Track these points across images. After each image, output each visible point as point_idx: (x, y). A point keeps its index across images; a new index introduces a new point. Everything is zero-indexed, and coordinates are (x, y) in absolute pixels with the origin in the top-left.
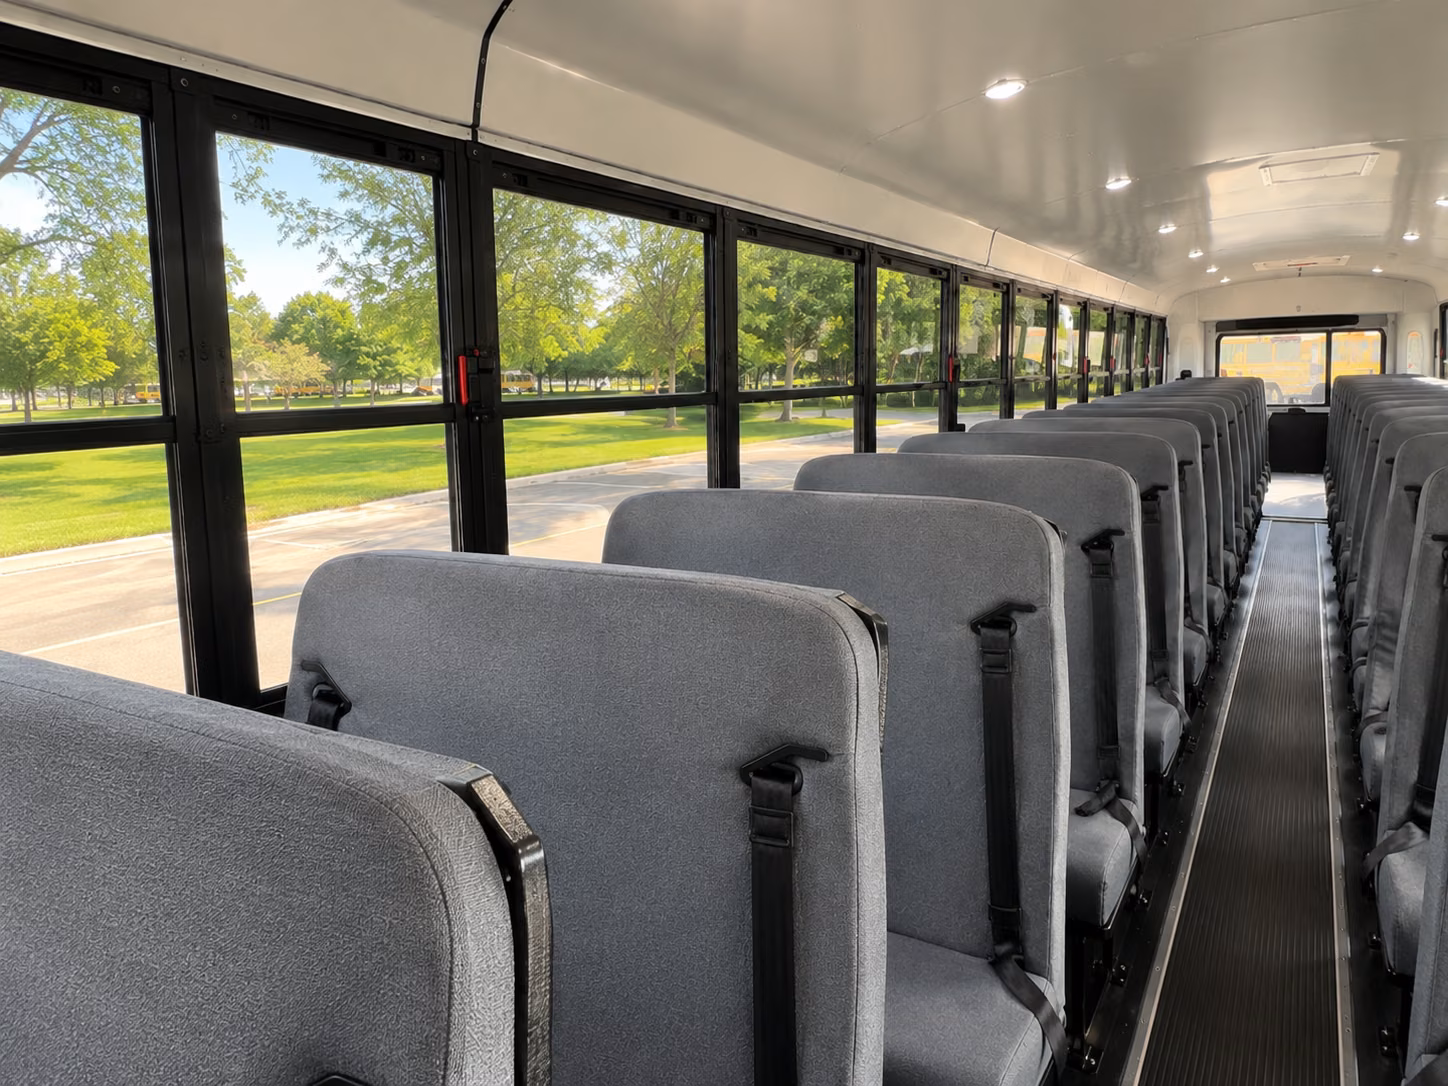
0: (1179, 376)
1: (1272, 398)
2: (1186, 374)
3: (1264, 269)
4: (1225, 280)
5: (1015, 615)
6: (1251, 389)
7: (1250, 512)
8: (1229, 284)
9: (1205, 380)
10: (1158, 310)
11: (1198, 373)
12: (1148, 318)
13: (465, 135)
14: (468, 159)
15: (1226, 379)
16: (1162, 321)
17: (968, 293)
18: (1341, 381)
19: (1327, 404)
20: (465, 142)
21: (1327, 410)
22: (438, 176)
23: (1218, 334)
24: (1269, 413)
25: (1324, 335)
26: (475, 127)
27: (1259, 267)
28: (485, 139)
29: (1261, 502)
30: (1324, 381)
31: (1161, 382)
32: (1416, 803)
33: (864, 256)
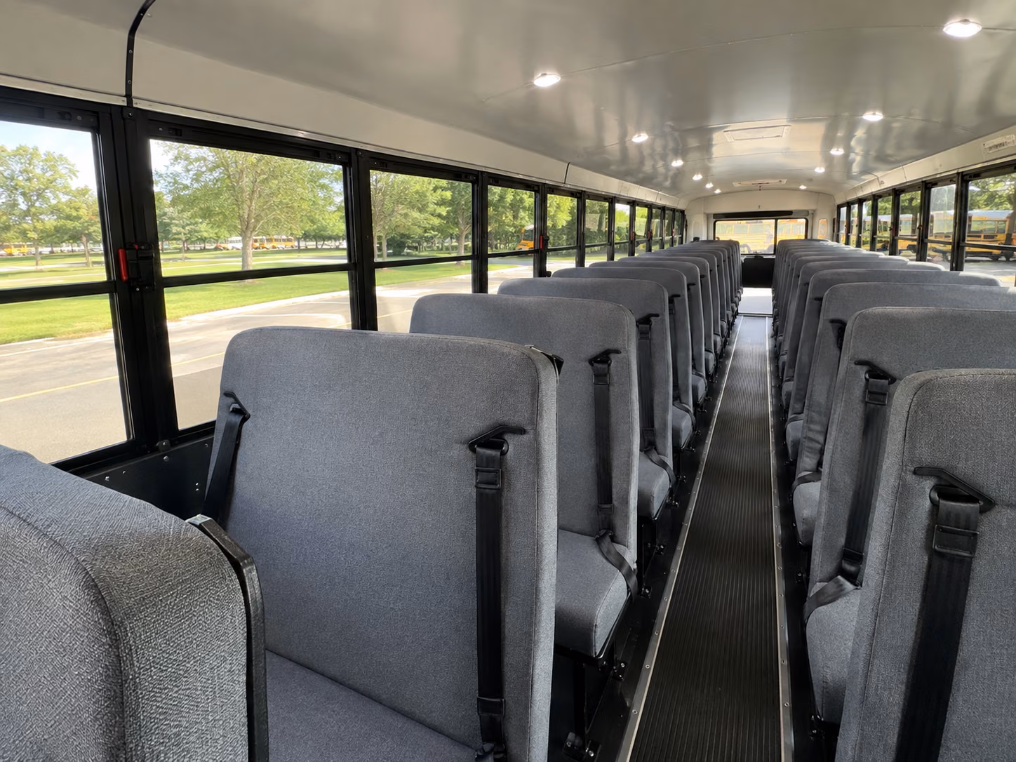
0: (692, 240)
1: (743, 250)
2: (696, 239)
3: (739, 185)
4: (718, 191)
5: (507, 437)
6: (733, 246)
7: (730, 313)
8: (720, 194)
9: (708, 242)
10: (680, 206)
11: (703, 238)
12: (674, 210)
13: (122, 102)
14: (124, 119)
15: (719, 241)
16: (682, 212)
17: (553, 200)
18: (782, 242)
19: (774, 254)
20: (122, 107)
21: (774, 257)
22: (95, 130)
23: (715, 220)
24: (743, 259)
25: (774, 220)
26: (128, 95)
27: (736, 185)
28: (138, 104)
29: (737, 306)
30: (773, 243)
31: (682, 243)
32: (843, 561)
33: (480, 180)
